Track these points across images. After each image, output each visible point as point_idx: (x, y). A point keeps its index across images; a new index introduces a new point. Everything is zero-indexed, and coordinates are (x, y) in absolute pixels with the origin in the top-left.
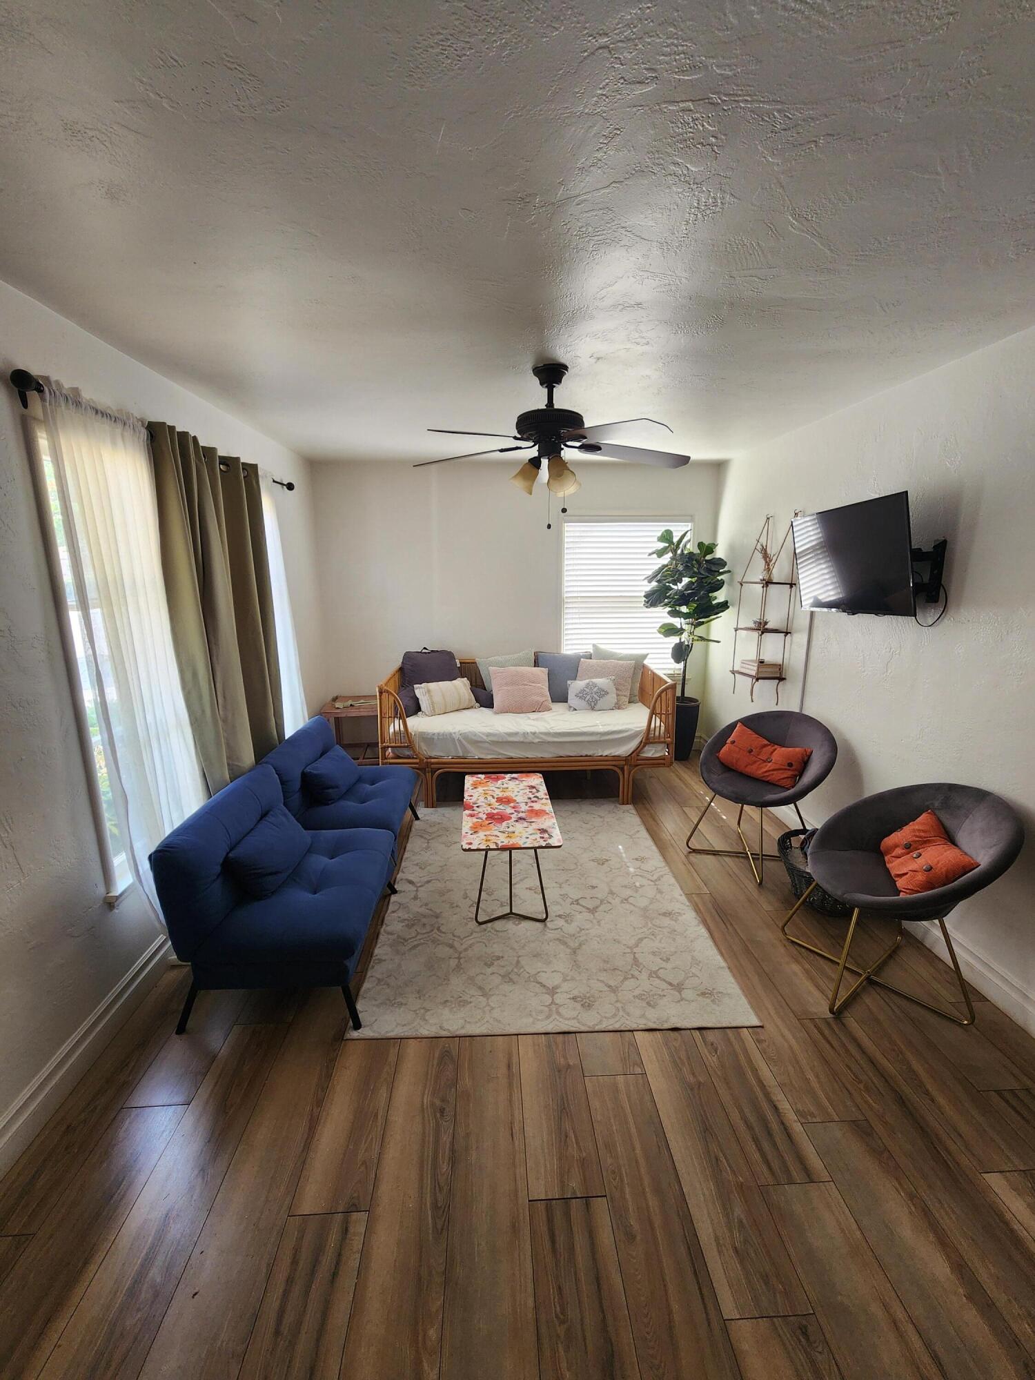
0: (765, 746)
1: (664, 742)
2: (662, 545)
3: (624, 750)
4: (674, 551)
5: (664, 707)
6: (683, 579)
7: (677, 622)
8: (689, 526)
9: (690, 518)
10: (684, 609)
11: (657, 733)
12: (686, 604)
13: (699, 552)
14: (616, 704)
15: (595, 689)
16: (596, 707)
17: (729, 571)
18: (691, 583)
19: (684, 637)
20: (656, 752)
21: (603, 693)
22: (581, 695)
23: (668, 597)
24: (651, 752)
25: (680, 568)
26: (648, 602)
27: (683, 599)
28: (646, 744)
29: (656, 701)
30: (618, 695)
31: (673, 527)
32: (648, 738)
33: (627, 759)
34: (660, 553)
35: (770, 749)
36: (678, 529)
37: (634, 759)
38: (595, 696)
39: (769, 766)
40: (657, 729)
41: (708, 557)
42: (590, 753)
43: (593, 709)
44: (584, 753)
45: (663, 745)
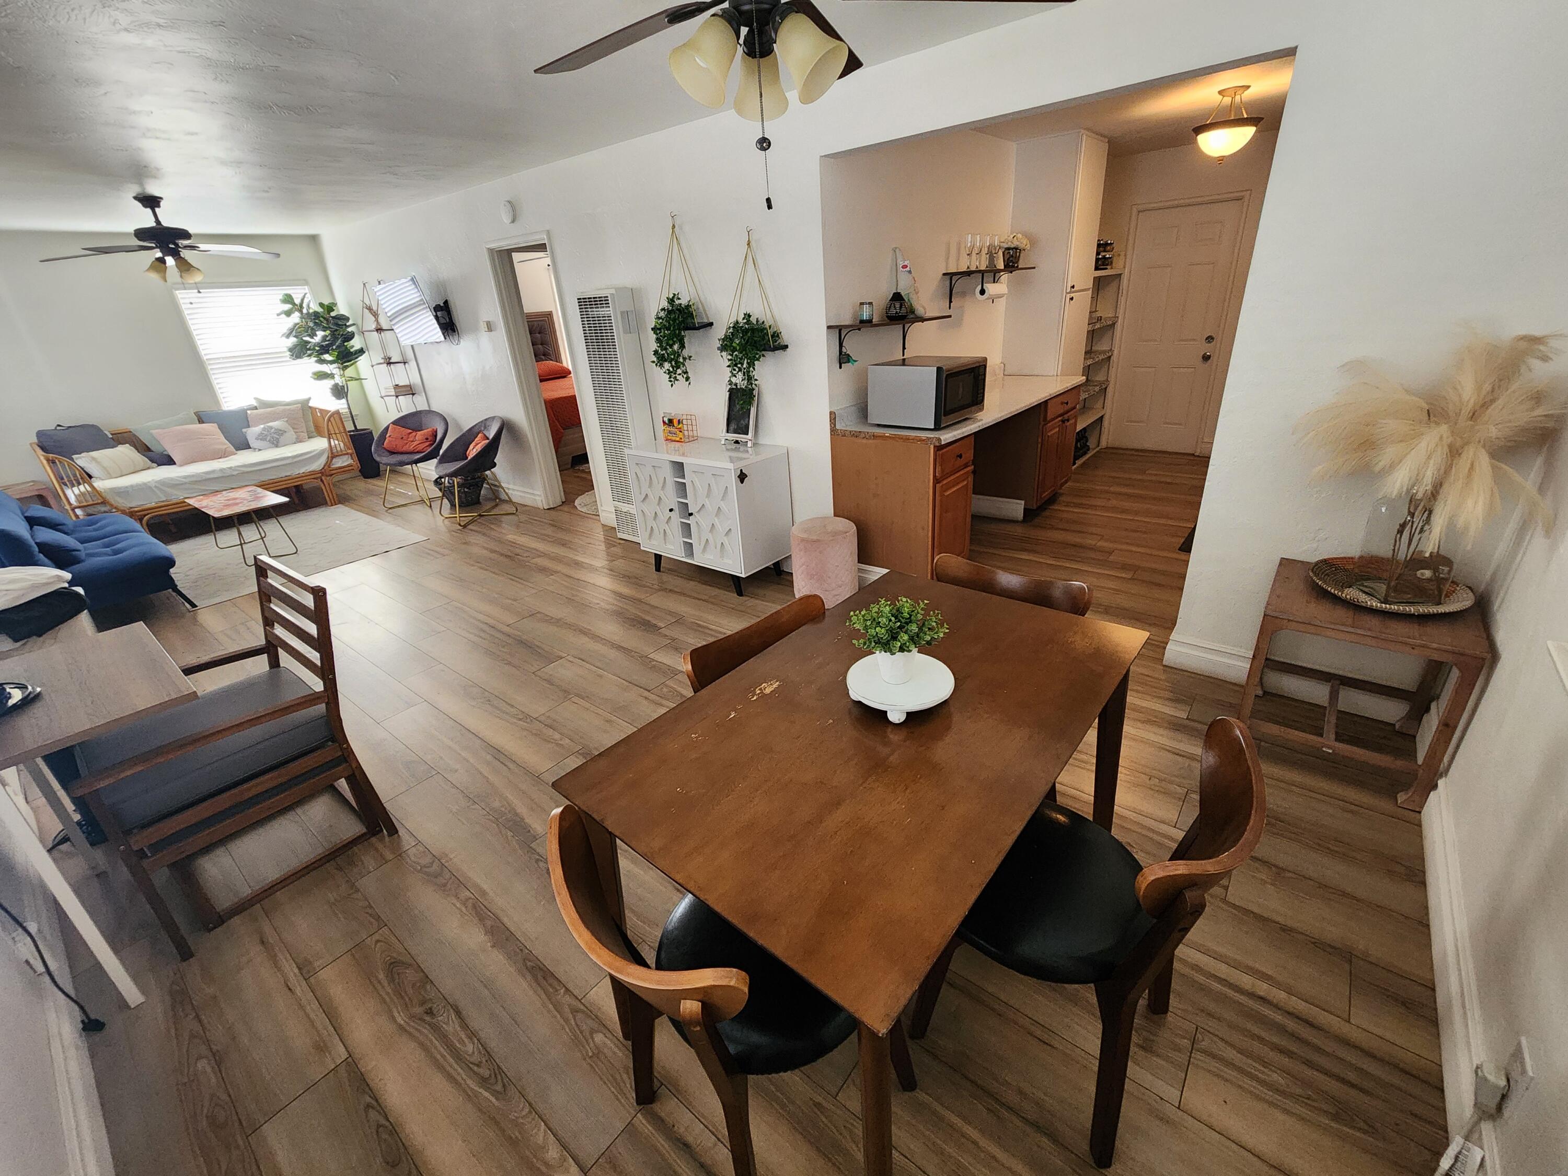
0: (411, 433)
1: (347, 454)
2: (288, 307)
3: (318, 465)
4: (301, 311)
5: (336, 429)
6: (317, 333)
7: (326, 368)
8: (306, 289)
9: (305, 282)
10: (327, 357)
11: (339, 449)
12: (327, 352)
13: (322, 310)
14: (296, 438)
15: (273, 430)
16: (279, 444)
17: (354, 324)
18: (325, 337)
19: (338, 380)
20: (343, 462)
21: (281, 432)
22: (261, 437)
23: (309, 349)
24: (339, 463)
25: (311, 324)
26: (292, 355)
27: (324, 349)
28: (333, 458)
29: (328, 426)
30: (296, 432)
31: (290, 290)
32: (333, 455)
33: (322, 472)
34: (288, 313)
35: (414, 434)
36: (297, 294)
37: (326, 472)
38: (275, 435)
39: (415, 443)
40: (338, 446)
41: (333, 314)
42: (288, 474)
43: (277, 446)
44: (283, 474)
45: (347, 456)
